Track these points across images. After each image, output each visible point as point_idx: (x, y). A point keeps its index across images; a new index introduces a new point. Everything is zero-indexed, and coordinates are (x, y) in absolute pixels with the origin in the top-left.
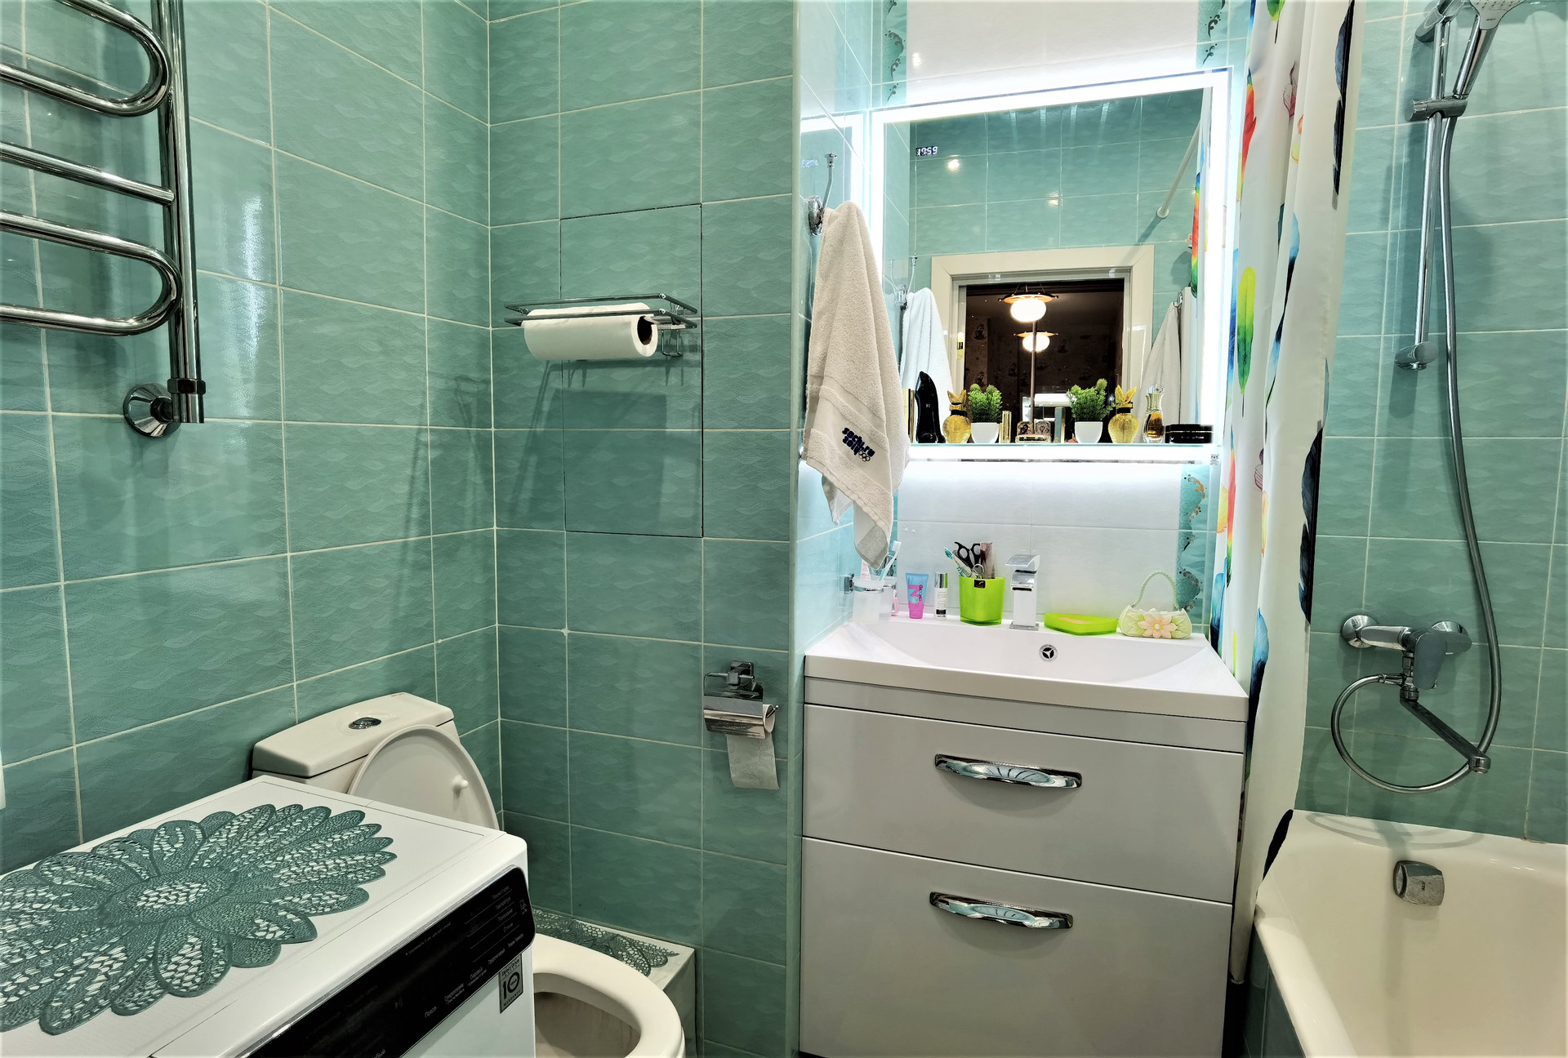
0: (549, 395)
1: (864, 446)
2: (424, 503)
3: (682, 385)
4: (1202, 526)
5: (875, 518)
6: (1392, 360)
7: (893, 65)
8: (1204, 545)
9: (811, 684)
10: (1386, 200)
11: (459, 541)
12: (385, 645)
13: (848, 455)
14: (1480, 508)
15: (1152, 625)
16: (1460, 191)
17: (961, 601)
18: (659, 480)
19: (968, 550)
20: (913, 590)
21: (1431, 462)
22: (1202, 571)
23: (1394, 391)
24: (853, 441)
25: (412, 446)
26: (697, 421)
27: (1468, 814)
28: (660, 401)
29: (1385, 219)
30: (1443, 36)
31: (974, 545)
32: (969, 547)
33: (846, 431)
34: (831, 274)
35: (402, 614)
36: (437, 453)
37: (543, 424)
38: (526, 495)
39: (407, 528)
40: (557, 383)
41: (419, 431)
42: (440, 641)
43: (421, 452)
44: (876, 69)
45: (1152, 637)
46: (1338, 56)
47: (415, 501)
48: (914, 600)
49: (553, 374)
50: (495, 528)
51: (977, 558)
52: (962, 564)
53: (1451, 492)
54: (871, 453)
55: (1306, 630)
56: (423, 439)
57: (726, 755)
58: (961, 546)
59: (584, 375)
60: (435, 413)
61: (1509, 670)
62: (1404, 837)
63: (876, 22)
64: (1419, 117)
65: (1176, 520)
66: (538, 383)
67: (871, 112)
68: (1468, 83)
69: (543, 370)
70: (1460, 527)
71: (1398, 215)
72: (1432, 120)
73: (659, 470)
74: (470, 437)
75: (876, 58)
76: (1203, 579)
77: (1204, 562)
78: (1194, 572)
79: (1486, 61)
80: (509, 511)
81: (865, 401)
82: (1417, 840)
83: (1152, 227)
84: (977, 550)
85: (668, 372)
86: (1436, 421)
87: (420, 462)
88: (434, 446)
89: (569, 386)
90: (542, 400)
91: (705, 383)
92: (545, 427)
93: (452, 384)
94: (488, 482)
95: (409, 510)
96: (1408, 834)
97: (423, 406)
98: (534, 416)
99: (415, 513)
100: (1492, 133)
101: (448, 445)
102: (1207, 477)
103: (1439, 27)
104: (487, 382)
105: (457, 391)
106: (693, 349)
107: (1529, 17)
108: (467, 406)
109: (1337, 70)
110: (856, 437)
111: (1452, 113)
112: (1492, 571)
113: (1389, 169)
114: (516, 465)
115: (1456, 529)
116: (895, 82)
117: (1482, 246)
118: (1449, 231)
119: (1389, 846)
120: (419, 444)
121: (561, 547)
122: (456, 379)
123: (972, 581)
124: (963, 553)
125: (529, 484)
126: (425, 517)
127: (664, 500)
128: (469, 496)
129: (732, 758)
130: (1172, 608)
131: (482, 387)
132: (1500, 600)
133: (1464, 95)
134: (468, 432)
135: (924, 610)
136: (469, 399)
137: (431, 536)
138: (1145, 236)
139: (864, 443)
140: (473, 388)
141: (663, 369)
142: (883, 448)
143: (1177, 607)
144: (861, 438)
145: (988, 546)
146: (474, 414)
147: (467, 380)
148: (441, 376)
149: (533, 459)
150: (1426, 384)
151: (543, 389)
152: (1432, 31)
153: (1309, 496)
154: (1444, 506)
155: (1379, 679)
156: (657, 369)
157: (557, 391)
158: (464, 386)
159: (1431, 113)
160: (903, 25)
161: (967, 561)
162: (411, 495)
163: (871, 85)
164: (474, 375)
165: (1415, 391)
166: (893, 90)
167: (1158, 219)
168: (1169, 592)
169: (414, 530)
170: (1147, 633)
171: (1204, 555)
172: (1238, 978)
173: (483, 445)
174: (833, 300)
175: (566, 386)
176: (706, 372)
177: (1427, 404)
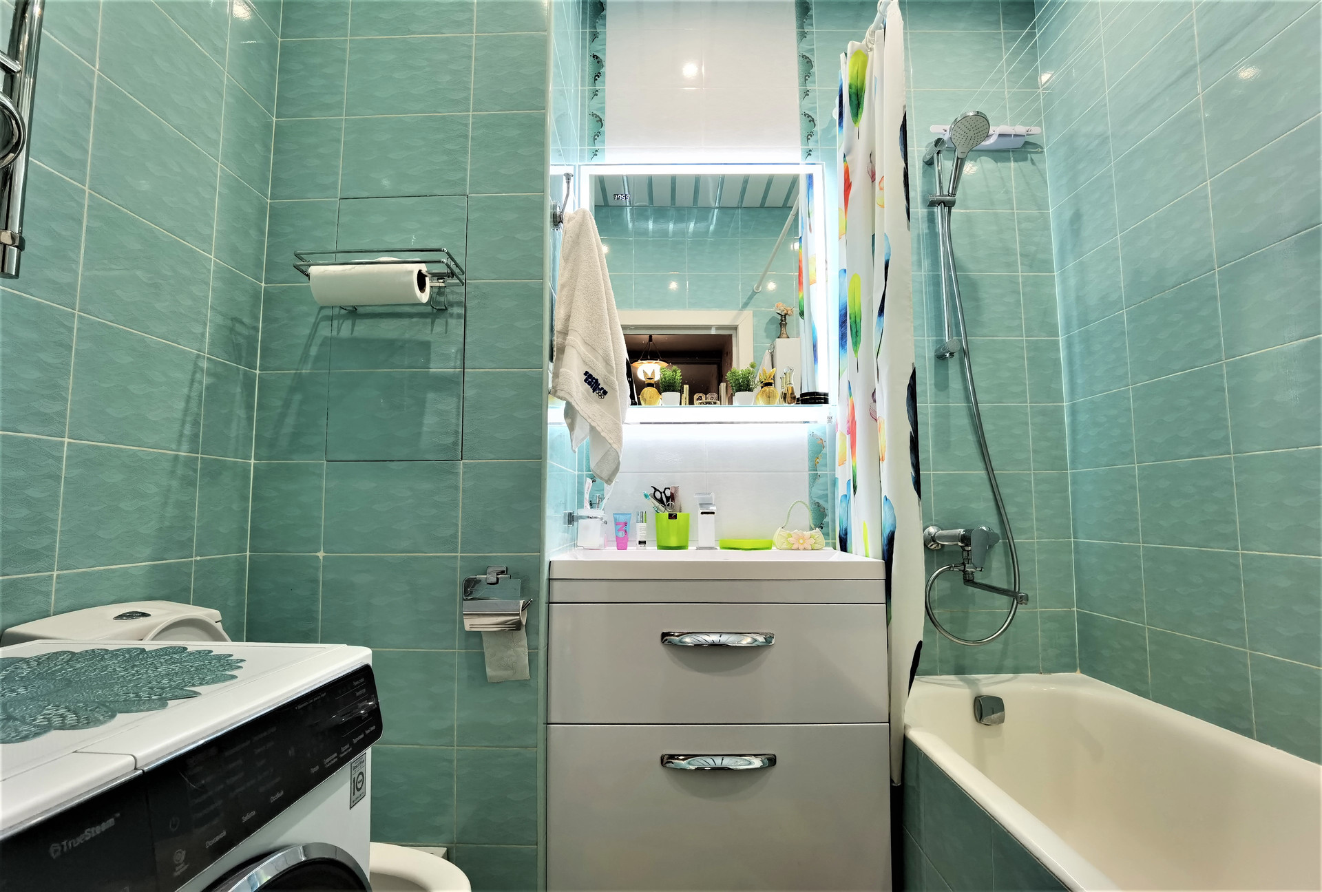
0: (318, 341)
1: (600, 387)
2: (196, 423)
3: (446, 333)
4: (823, 468)
5: (610, 441)
6: (933, 354)
7: (595, 135)
8: (826, 483)
9: (555, 585)
10: (919, 254)
11: (223, 466)
12: (148, 552)
13: (588, 392)
14: (992, 450)
15: (798, 539)
16: (958, 253)
17: (658, 534)
18: (422, 414)
19: (661, 493)
20: (620, 526)
21: (962, 421)
22: (827, 501)
23: (936, 374)
24: (591, 381)
25: (190, 367)
26: (459, 363)
27: (1009, 662)
28: (426, 346)
29: (920, 265)
30: (938, 165)
31: (666, 489)
32: (662, 491)
33: (586, 373)
34: (571, 258)
35: (167, 524)
36: (211, 380)
37: (310, 366)
38: (287, 429)
39: (179, 443)
40: (325, 331)
41: (198, 356)
42: (198, 558)
43: (198, 376)
44: (582, 138)
45: (798, 549)
46: (901, 142)
47: (188, 419)
48: (621, 534)
49: (323, 324)
50: (253, 461)
51: (668, 499)
52: (657, 504)
53: (975, 440)
54: (605, 393)
55: (919, 504)
56: (200, 364)
57: (483, 653)
58: (656, 490)
59: (353, 325)
60: (212, 344)
61: (1021, 555)
62: (977, 682)
63: (583, 105)
64: (932, 204)
65: (806, 465)
66: (307, 331)
67: (579, 166)
68: (955, 188)
69: (313, 320)
70: (983, 463)
71: (926, 263)
72: (939, 207)
73: (421, 404)
74: (239, 373)
75: (582, 129)
76: (828, 506)
77: (827, 495)
78: (821, 502)
79: (961, 181)
80: (268, 445)
81: (601, 352)
82: (984, 682)
83: (750, 298)
84: (668, 493)
85: (433, 323)
86: (961, 395)
87: (196, 385)
88: (209, 374)
89: (338, 334)
90: (310, 345)
91: (467, 332)
92: (310, 370)
93: (229, 323)
94: (250, 419)
95: (183, 425)
96: (978, 680)
97: (203, 335)
98: (301, 359)
99: (188, 430)
100: (969, 220)
101: (220, 376)
102: (825, 433)
103: (935, 155)
104: (256, 329)
105: (232, 330)
106: (459, 304)
107: (978, 159)
108: (238, 345)
109: (901, 150)
110: (594, 379)
111: (949, 205)
112: (1004, 491)
113: (919, 235)
114: (279, 403)
115: (981, 465)
116: (597, 148)
117: (973, 285)
118: (956, 276)
119: (969, 688)
120: (197, 369)
121: (320, 476)
122: (232, 319)
123: (667, 514)
124: (658, 495)
125: (290, 420)
126: (196, 436)
127: (425, 429)
128: (234, 425)
129: (488, 653)
130: (808, 528)
131: (252, 332)
132: (1010, 510)
133: (954, 194)
134: (238, 369)
135: (629, 543)
136: (241, 340)
137: (199, 456)
138: (745, 305)
139: (599, 384)
140: (245, 332)
141: (429, 320)
142: (614, 389)
143: (813, 526)
144: (597, 380)
145: (676, 489)
146: (244, 354)
147: (242, 323)
148: (220, 313)
149: (298, 397)
150: (953, 367)
151: (312, 337)
152: (932, 158)
153: (911, 412)
154: (972, 450)
155: (950, 568)
156: (423, 320)
157: (326, 338)
158: (239, 328)
159: (939, 203)
160: (603, 109)
161: (661, 501)
162: (186, 411)
163: (579, 148)
164: (246, 320)
165: (948, 374)
166: (595, 153)
167: (754, 293)
168: (807, 517)
169: (185, 446)
170: (795, 546)
171: (827, 490)
172: (897, 783)
173: (248, 384)
174: (573, 277)
175: (335, 333)
176: (467, 323)
177: (955, 384)
